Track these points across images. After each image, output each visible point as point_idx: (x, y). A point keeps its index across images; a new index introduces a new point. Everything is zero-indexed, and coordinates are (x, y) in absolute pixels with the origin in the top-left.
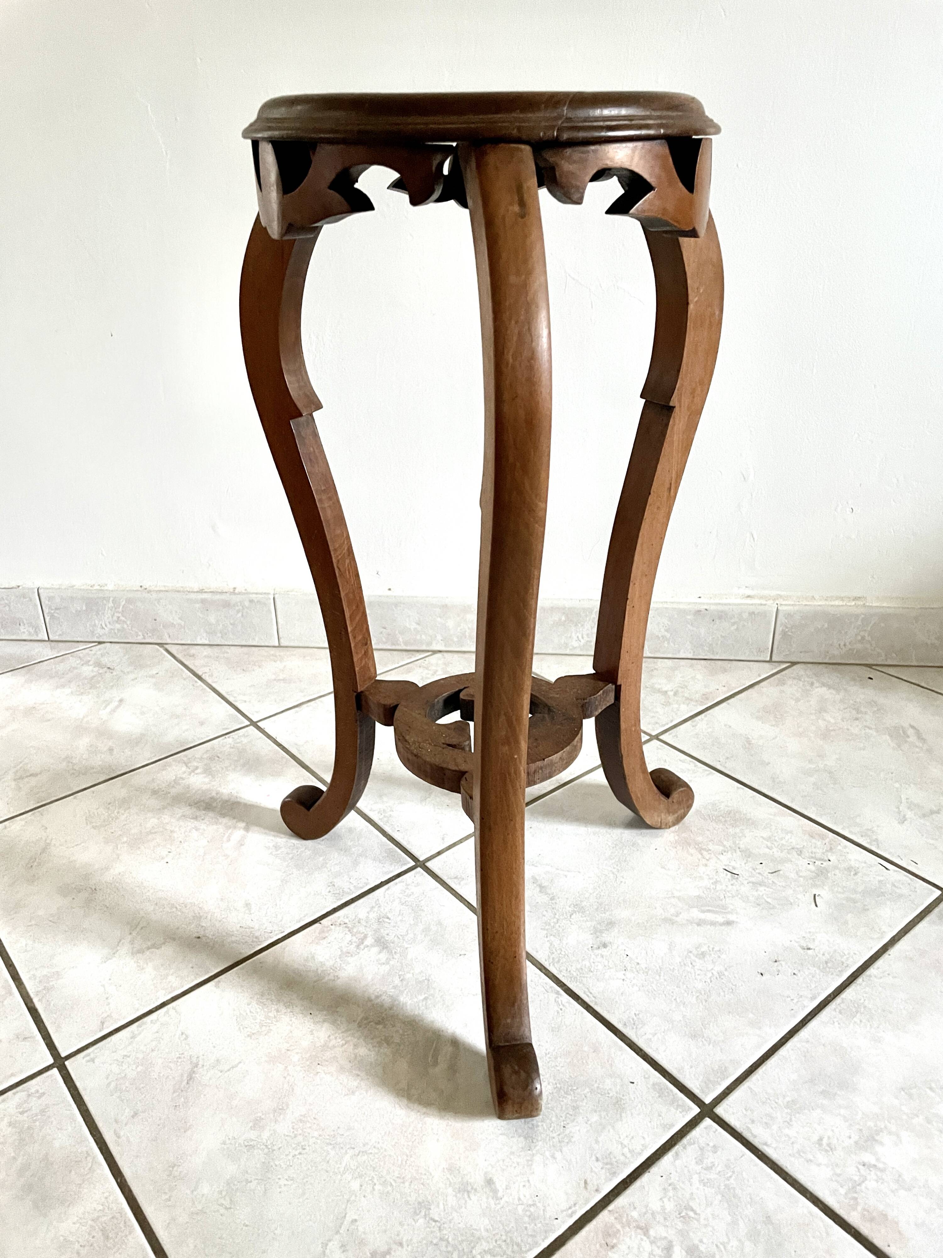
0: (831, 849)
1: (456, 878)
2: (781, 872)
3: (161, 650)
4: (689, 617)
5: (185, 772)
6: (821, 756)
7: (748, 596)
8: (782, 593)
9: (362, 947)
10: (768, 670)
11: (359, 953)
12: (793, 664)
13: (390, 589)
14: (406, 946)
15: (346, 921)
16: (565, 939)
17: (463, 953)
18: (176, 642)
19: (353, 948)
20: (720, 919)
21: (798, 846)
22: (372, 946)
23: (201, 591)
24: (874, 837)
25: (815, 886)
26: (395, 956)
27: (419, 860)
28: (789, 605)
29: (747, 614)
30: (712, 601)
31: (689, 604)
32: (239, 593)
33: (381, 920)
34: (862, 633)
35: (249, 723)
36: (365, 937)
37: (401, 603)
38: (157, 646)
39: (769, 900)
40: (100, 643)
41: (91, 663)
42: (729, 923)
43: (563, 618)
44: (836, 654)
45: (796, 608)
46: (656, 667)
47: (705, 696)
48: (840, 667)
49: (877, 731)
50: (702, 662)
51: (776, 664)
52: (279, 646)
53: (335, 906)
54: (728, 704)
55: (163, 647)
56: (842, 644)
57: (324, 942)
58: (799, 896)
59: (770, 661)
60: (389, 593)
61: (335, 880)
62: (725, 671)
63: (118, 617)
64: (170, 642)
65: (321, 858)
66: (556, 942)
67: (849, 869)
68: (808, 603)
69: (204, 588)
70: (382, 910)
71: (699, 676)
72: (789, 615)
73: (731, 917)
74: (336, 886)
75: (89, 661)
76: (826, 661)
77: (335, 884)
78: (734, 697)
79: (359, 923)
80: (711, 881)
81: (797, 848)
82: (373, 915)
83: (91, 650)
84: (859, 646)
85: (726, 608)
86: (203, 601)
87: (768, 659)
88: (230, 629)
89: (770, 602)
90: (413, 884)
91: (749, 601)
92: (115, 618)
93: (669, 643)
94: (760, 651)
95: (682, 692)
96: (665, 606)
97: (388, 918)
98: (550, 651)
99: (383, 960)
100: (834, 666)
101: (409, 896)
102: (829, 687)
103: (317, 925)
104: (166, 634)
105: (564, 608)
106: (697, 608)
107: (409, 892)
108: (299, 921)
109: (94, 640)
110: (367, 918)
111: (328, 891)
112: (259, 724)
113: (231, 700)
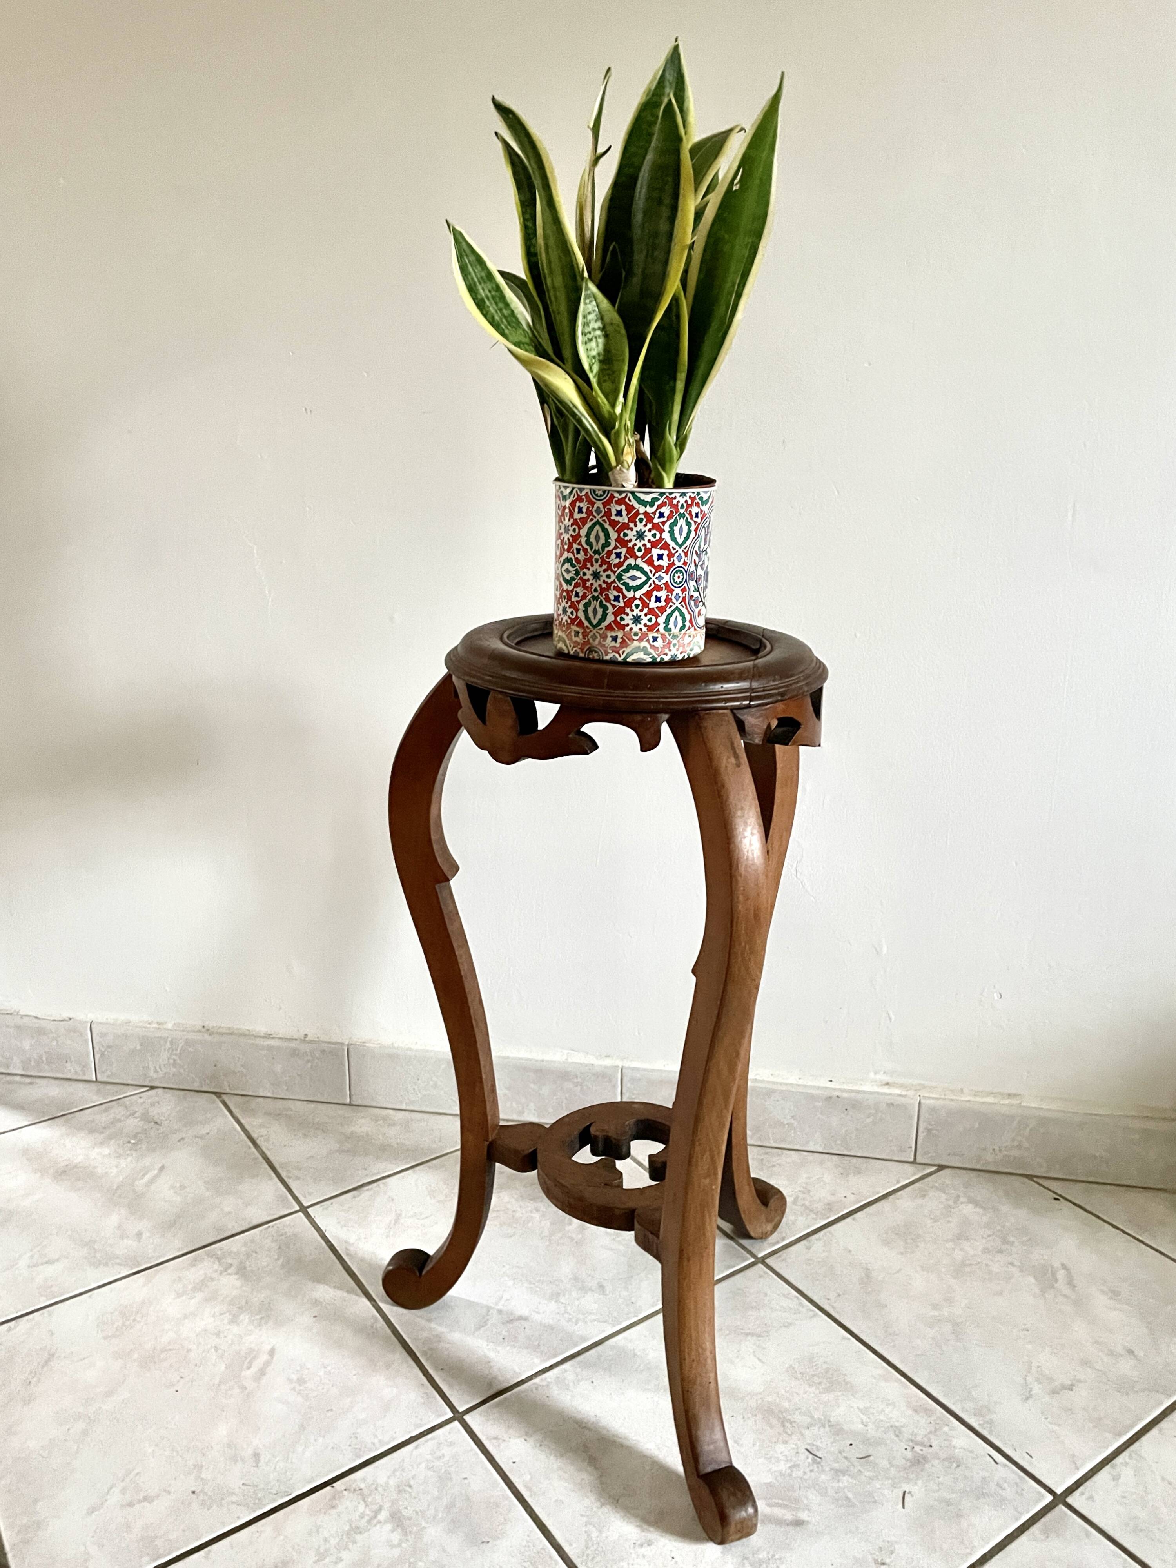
0: (936, 1430)
2: (871, 1458)
3: (218, 1101)
4: (817, 1104)
5: (216, 1271)
6: (949, 1301)
7: (887, 1084)
8: (926, 1083)
9: (375, 1521)
10: (910, 1173)
11: (369, 1530)
12: (941, 1168)
14: (424, 1524)
15: (363, 1486)
16: (605, 1529)
17: (487, 1539)
18: (236, 1092)
19: (363, 1523)
20: (789, 1516)
21: (897, 1424)
22: (386, 1522)
23: (268, 1036)
24: (988, 1418)
25: (908, 1480)
26: (409, 1538)
27: (458, 1412)
28: (933, 1098)
29: (885, 1105)
30: (845, 1087)
31: (818, 1088)
32: (311, 1042)
33: (401, 1488)
34: (1019, 1138)
35: (298, 1208)
36: (380, 1509)
38: (214, 1097)
39: (850, 1495)
40: (152, 1088)
41: (137, 1115)
42: (798, 1523)
44: (990, 1160)
45: (941, 1102)
46: (779, 1161)
47: (829, 1207)
48: (997, 1176)
49: (1021, 1271)
50: (836, 1157)
51: (920, 1167)
52: (350, 1105)
53: (353, 1465)
54: (854, 1219)
55: (218, 1097)
56: (997, 1148)
57: (333, 1512)
58: (886, 1492)
59: (914, 1162)
61: (359, 1430)
62: (858, 1171)
63: (175, 1060)
64: (228, 1091)
65: (349, 1399)
66: (595, 1534)
67: (950, 1459)
68: (954, 1097)
69: (272, 1033)
70: (404, 1474)
71: (827, 1178)
72: (933, 1110)
73: (803, 1516)
74: (359, 1439)
75: (136, 1112)
76: (978, 1167)
77: (358, 1435)
78: (862, 1210)
79: (376, 1489)
80: (789, 1465)
81: (896, 1427)
82: (392, 1482)
83: (140, 1098)
84: (1015, 1153)
85: (859, 1097)
86: (270, 1048)
87: (912, 1159)
88: (297, 1082)
89: (910, 1093)
90: (446, 1443)
91: (886, 1090)
92: (171, 1061)
93: (795, 1132)
94: (902, 1150)
95: (804, 1199)
96: (790, 1088)
97: (409, 1486)
99: (396, 1542)
100: (987, 1175)
101: (438, 1458)
102: (976, 1203)
103: (328, 1488)
104: (225, 1083)
106: (827, 1094)
107: (439, 1454)
108: (309, 1482)
109: (146, 1084)
110: (387, 1483)
111: (348, 1443)
112: (309, 1210)
113: (284, 1175)
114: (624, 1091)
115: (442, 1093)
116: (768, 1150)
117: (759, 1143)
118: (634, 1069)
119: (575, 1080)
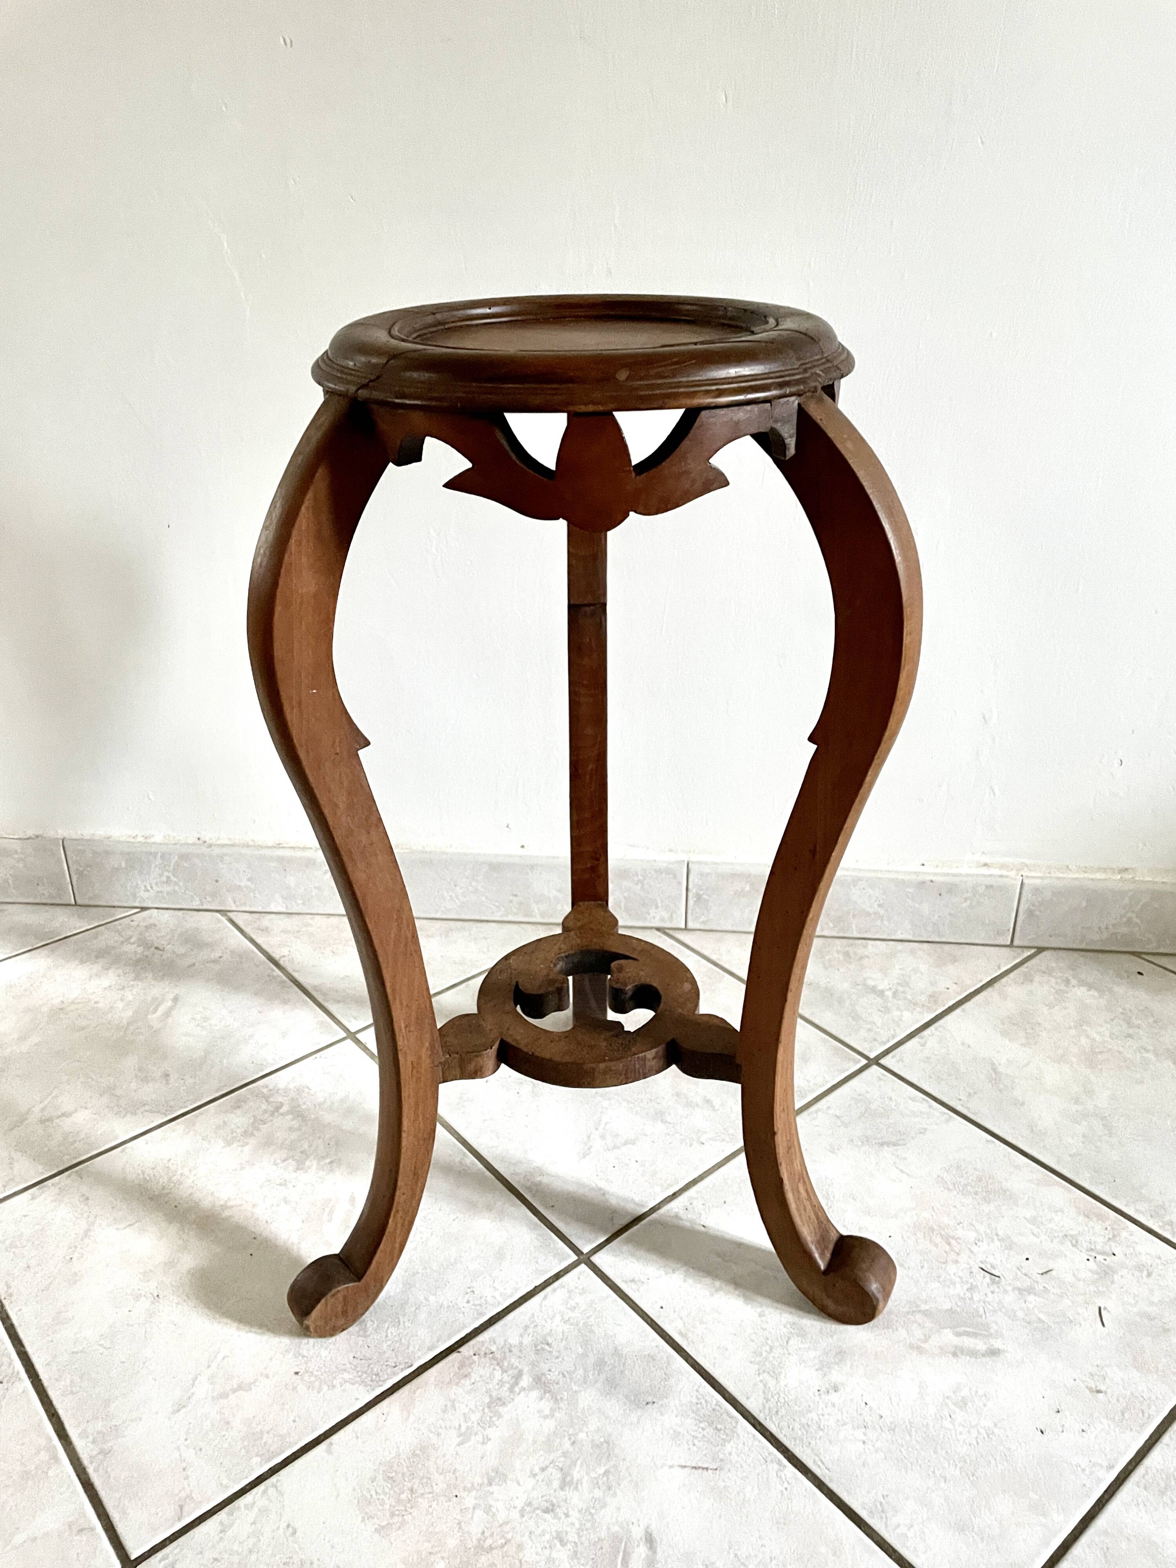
0: (1114, 1236)
1: (633, 1281)
2: (1053, 1273)
3: (223, 919)
4: (910, 890)
5: (266, 1111)
6: (1090, 1093)
7: (985, 865)
8: (1027, 861)
9: (517, 1389)
10: (1010, 958)
11: (513, 1400)
12: (1040, 950)
13: (523, 847)
14: (575, 1388)
15: (494, 1348)
16: (782, 1376)
17: (650, 1399)
18: (243, 909)
19: (504, 1392)
20: (980, 1345)
21: (1071, 1232)
22: (531, 1388)
23: (279, 846)
24: (1167, 1218)
25: (1099, 1293)
26: (561, 1405)
27: (582, 1253)
28: (1038, 877)
29: (984, 887)
30: (939, 870)
31: (910, 873)
33: (539, 1347)
34: (1129, 915)
35: (344, 1035)
36: (520, 1374)
37: (537, 865)
38: (218, 915)
39: (1042, 1316)
40: (143, 909)
41: (133, 940)
42: (994, 1353)
43: (748, 888)
44: (1095, 939)
45: (1046, 882)
46: (866, 953)
47: (934, 998)
48: (1100, 955)
49: (1157, 1055)
50: (926, 945)
51: (1019, 950)
53: (477, 1324)
54: (964, 1011)
55: (226, 915)
56: (1103, 927)
57: (467, 1382)
58: (1080, 1310)
59: (1011, 945)
60: (522, 852)
61: (474, 1284)
62: (954, 960)
63: (168, 877)
64: (234, 908)
66: (772, 1383)
67: (1140, 1267)
68: (1061, 875)
69: (281, 842)
70: (539, 1331)
71: (923, 967)
72: (1037, 890)
73: (997, 1344)
74: (476, 1293)
75: (131, 937)
76: (1083, 946)
77: (475, 1290)
78: (969, 1000)
79: (510, 1351)
80: (965, 1287)
81: (1071, 1236)
82: (527, 1340)
83: (132, 921)
84: (1124, 930)
85: (956, 880)
86: (280, 859)
87: (1009, 943)
88: (313, 894)
89: (1012, 874)
90: (577, 1291)
91: (985, 871)
92: (164, 879)
93: (882, 920)
94: (999, 933)
95: (904, 992)
96: (879, 875)
97: (548, 1344)
98: (730, 928)
99: (547, 1412)
100: (1091, 954)
101: (573, 1309)
102: (1090, 987)
103: (454, 1356)
104: (230, 900)
105: (749, 875)
106: (921, 878)
107: (572, 1303)
108: (430, 1349)
109: (137, 904)
110: (521, 1343)
111: (466, 1300)
112: (358, 1036)
113: (320, 999)
114: (690, 887)
115: (483, 898)
116: (851, 941)
117: (841, 935)
118: (700, 863)
119: (636, 879)
